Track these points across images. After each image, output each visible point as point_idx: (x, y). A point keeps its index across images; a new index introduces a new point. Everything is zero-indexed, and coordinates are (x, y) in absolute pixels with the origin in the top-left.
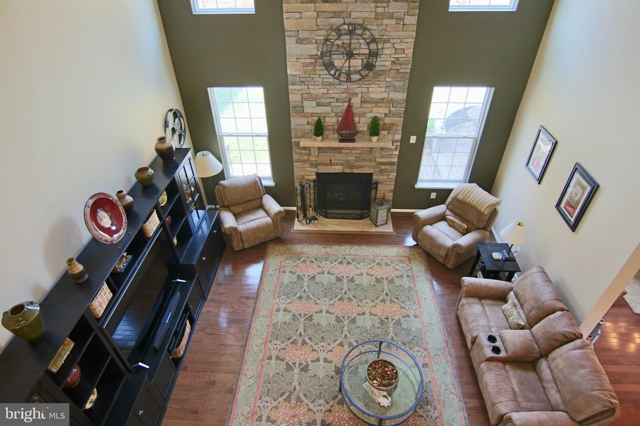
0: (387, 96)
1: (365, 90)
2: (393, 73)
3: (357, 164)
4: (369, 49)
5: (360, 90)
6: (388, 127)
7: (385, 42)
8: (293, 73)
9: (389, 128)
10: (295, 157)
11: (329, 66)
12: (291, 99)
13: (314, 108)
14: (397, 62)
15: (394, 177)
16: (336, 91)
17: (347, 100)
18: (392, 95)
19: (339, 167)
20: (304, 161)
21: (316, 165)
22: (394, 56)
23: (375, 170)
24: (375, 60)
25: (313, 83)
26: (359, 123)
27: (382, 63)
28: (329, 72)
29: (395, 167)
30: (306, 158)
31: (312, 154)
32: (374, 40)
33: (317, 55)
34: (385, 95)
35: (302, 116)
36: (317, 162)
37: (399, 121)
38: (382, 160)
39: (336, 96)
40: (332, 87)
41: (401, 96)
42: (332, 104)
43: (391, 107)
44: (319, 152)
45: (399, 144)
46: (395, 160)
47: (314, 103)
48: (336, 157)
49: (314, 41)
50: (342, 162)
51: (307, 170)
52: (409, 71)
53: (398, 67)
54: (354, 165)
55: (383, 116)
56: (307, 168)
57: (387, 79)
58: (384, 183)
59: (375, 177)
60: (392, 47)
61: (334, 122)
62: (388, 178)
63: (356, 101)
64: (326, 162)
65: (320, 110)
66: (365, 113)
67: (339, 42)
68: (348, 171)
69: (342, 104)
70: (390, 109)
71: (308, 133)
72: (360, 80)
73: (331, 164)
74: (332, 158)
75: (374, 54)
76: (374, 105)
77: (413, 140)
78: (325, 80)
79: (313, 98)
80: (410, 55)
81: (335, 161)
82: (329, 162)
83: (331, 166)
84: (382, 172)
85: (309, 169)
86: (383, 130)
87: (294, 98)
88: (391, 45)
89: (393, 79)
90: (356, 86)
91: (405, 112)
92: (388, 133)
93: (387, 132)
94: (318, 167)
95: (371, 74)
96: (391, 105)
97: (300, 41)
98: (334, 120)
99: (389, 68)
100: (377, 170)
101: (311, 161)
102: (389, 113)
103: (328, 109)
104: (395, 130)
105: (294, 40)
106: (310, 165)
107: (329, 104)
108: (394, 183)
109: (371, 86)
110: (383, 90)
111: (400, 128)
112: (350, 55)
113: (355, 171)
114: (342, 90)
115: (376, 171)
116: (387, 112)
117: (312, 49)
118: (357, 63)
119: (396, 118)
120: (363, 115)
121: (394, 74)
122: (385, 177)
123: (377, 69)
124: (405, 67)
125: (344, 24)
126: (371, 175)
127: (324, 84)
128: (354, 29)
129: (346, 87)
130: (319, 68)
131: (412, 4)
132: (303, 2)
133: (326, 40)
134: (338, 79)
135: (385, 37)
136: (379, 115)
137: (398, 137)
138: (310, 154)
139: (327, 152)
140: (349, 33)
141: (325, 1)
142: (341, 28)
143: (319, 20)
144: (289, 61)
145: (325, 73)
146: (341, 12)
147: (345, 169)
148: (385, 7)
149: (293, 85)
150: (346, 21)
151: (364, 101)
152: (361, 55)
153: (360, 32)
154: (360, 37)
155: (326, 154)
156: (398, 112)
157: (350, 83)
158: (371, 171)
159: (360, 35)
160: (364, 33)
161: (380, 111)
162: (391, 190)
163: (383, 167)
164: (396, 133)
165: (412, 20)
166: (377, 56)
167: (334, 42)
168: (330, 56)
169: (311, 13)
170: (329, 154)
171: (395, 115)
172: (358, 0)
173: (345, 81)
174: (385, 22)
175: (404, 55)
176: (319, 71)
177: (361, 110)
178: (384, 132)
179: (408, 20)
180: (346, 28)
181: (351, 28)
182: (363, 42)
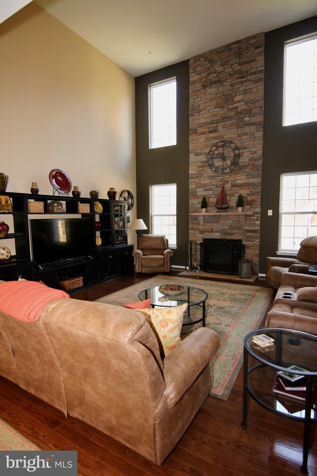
0: (248, 182)
1: (233, 179)
3: (230, 231)
4: (234, 154)
5: (230, 179)
7: (244, 148)
8: (192, 173)
9: (250, 203)
10: (190, 226)
11: (211, 166)
12: (190, 188)
13: (202, 192)
14: (252, 159)
15: (258, 243)
16: (216, 181)
17: (222, 186)
18: (251, 180)
19: (218, 234)
20: (195, 229)
21: (202, 232)
22: (250, 156)
23: (243, 236)
24: (238, 160)
25: (202, 177)
26: (230, 201)
27: (243, 161)
28: (212, 170)
29: (258, 235)
30: (196, 227)
31: (201, 223)
32: (237, 148)
33: (205, 161)
34: (246, 181)
35: (195, 198)
36: (204, 230)
37: (258, 198)
38: (247, 228)
39: (216, 184)
40: (213, 178)
41: (258, 180)
42: (213, 189)
43: (251, 188)
44: (204, 223)
45: (259, 215)
46: (258, 228)
47: (202, 189)
48: (216, 226)
49: (204, 154)
50: (220, 230)
51: (197, 236)
52: (261, 164)
53: (253, 162)
54: (228, 232)
55: (246, 195)
56: (197, 235)
57: (247, 170)
58: (250, 248)
59: (243, 243)
61: (214, 201)
62: (254, 243)
63: (228, 186)
64: (209, 230)
65: (205, 193)
66: (235, 193)
67: (216, 152)
68: (224, 237)
69: (218, 189)
70: (250, 191)
71: (197, 209)
72: (230, 172)
73: (212, 231)
74: (214, 227)
75: (238, 156)
76: (240, 188)
77: (270, 213)
78: (209, 175)
79: (201, 186)
80: (261, 154)
81: (215, 229)
82: (211, 230)
83: (212, 232)
84: (249, 239)
85: (198, 235)
86: (247, 205)
87: (192, 187)
88: (248, 150)
89: (251, 170)
90: (228, 177)
91: (262, 192)
92: (251, 208)
93: (249, 207)
94: (204, 233)
95: (236, 168)
96: (251, 187)
97: (197, 155)
99: (248, 164)
100: (244, 236)
101: (200, 229)
102: (250, 193)
103: (211, 192)
104: (255, 205)
105: (193, 154)
106: (199, 232)
107: (211, 190)
108: (259, 248)
109: (238, 175)
110: (245, 177)
111: (259, 203)
112: (224, 158)
113: (229, 237)
114: (220, 180)
115: (243, 238)
116: (249, 193)
117: (203, 158)
118: (229, 162)
119: (255, 196)
120: (233, 195)
121: (251, 167)
122: (251, 243)
123: (241, 164)
124: (258, 161)
125: (220, 142)
126: (240, 241)
127: (209, 177)
128: (225, 143)
129: (221, 178)
130: (206, 168)
131: (259, 126)
132: (199, 135)
133: (210, 151)
134: (217, 173)
135: (244, 146)
136: (243, 195)
137: (258, 210)
138: (199, 223)
139: (210, 223)
140: (223, 146)
141: (210, 132)
142: (218, 144)
143: (207, 142)
144: (191, 166)
145: (209, 171)
146: (219, 136)
147: (222, 236)
148: (242, 130)
149: (192, 179)
150: (221, 140)
151: (233, 186)
152: (230, 158)
153: (228, 145)
154: (229, 148)
155: (209, 224)
156: (256, 191)
157: (224, 175)
158: (240, 237)
159: (229, 146)
160: (230, 146)
161: (244, 192)
162: (257, 254)
163: (249, 234)
164: (256, 207)
165: (260, 134)
166: (239, 157)
167: (214, 152)
168: (212, 160)
169: (203, 139)
170: (212, 224)
171: (253, 194)
172: (227, 129)
173: (221, 174)
174: (243, 137)
175: (257, 155)
176: (206, 169)
177: (231, 192)
178: (248, 206)
179: (257, 134)
180: (221, 144)
181: (223, 143)
182: (231, 150)
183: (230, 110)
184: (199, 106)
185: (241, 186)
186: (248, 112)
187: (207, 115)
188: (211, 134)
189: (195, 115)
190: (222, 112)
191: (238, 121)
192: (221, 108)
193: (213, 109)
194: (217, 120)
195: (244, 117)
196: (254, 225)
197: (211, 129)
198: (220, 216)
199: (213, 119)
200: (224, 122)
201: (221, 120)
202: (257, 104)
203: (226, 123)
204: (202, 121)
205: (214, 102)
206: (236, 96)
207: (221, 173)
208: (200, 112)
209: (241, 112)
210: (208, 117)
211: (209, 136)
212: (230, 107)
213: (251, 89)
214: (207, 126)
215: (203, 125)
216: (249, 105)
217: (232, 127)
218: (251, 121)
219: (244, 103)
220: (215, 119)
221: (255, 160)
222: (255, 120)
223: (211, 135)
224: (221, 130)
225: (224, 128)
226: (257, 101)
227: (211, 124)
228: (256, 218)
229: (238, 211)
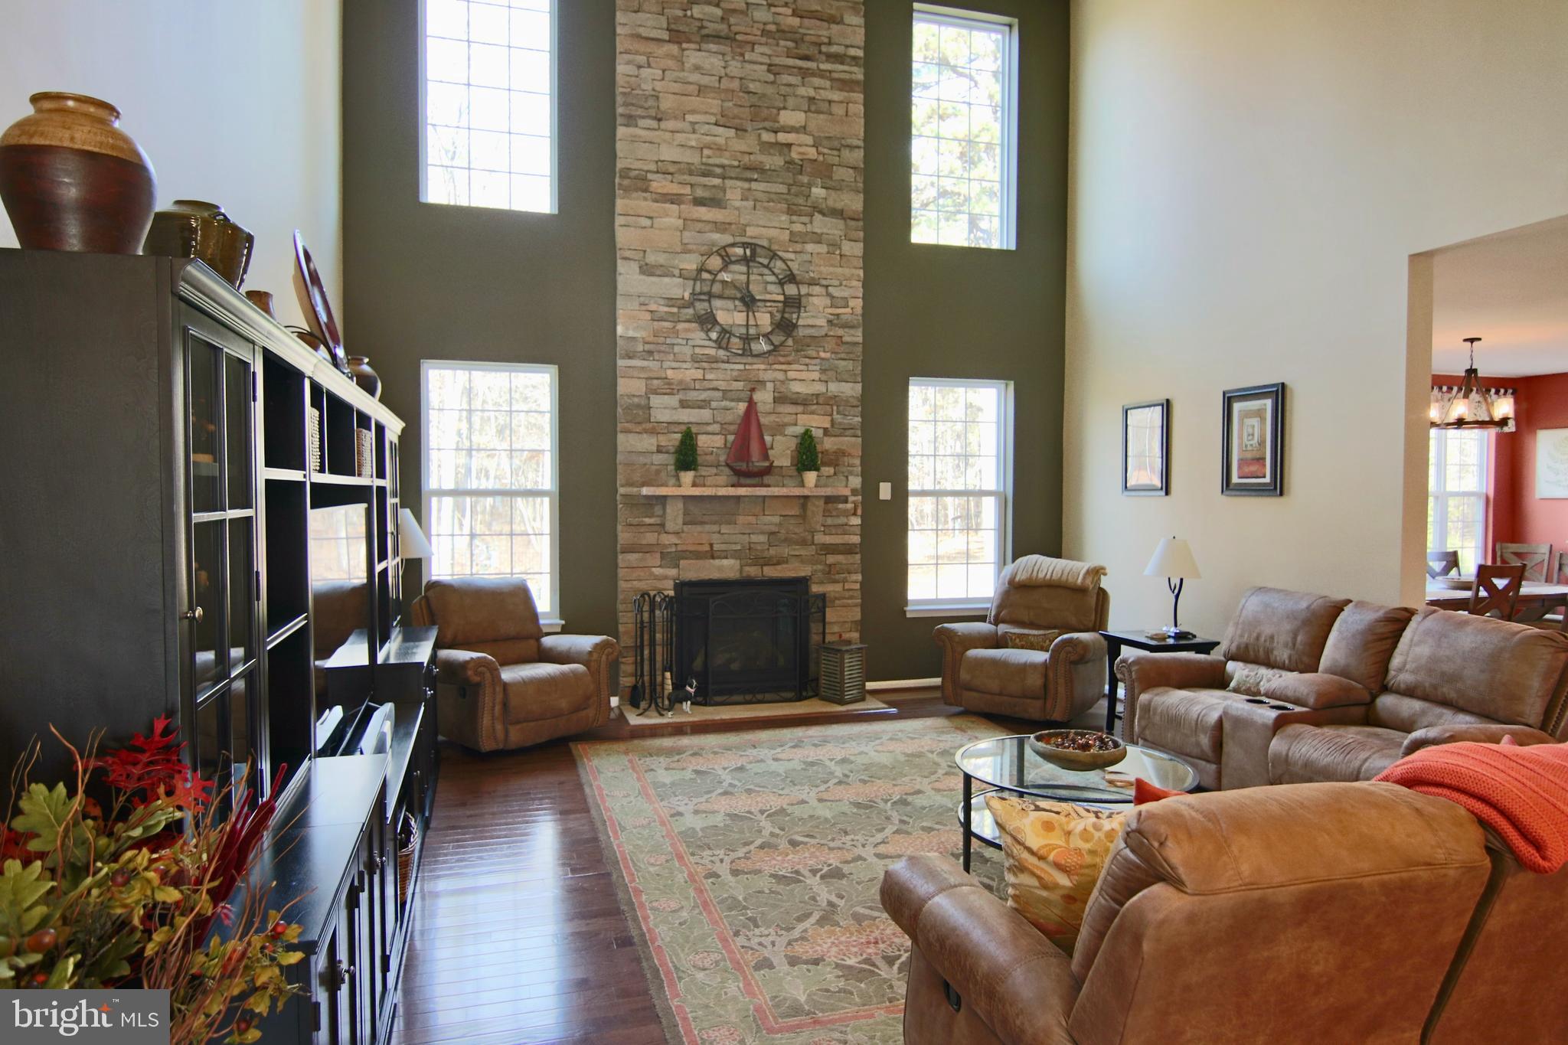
0: (825, 391)
1: (780, 376)
2: (830, 344)
3: (771, 552)
4: (784, 294)
5: (769, 375)
6: (833, 457)
7: (813, 283)
8: (631, 334)
9: (836, 459)
10: (624, 536)
11: (707, 321)
12: (620, 389)
13: (674, 411)
14: (835, 322)
15: (858, 586)
16: (721, 377)
17: (746, 395)
18: (834, 388)
19: (731, 561)
20: (646, 549)
21: (672, 558)
22: (829, 310)
23: (815, 567)
24: (795, 316)
25: (671, 357)
26: (772, 448)
27: (810, 322)
28: (707, 335)
29: (858, 558)
30: (650, 538)
31: (670, 526)
32: (791, 278)
33: (683, 298)
34: (820, 388)
35: (646, 431)
36: (680, 548)
37: (852, 443)
38: (828, 539)
39: (722, 385)
40: (714, 365)
41: (851, 390)
42: (714, 404)
44: (685, 523)
45: (859, 498)
46: (856, 539)
47: (673, 401)
48: (722, 535)
49: (677, 272)
50: (739, 547)
51: (652, 574)
52: (860, 339)
53: (839, 332)
54: (766, 554)
55: (821, 433)
56: (654, 569)
57: (822, 355)
58: (837, 602)
59: (815, 589)
60: (825, 294)
61: (718, 445)
62: (846, 587)
63: (764, 398)
64: (700, 548)
65: (688, 416)
66: (785, 425)
67: (725, 276)
68: (753, 571)
69: (733, 404)
70: (832, 420)
71: (658, 472)
72: (769, 352)
73: (712, 555)
74: (715, 538)
75: (794, 303)
76: (800, 409)
77: (885, 491)
78: (698, 350)
79: (671, 388)
80: (859, 311)
81: (723, 547)
82: (707, 548)
83: (713, 558)
84: (831, 573)
85: (657, 571)
86: (824, 464)
87: (628, 387)
88: (823, 290)
89: (833, 356)
90: (762, 367)
91: (863, 425)
92: (835, 474)
93: (832, 469)
94: (682, 562)
95: (790, 342)
96: (835, 408)
97: (647, 270)
98: (718, 441)
99: (823, 333)
100: (819, 567)
101: (665, 546)
102: (833, 425)
103: (705, 414)
104: (848, 466)
105: (635, 266)
106: (662, 558)
107: (703, 404)
108: (860, 601)
109: (793, 366)
110: (816, 375)
111: (858, 462)
112: (749, 302)
113: (771, 572)
114: (735, 374)
115: (816, 571)
116: (828, 425)
117: (673, 287)
118: (765, 319)
119: (844, 438)
120: (779, 429)
121: (834, 346)
122: (838, 587)
123: (801, 332)
124: (852, 331)
125: (733, 245)
126: (803, 582)
127: (696, 360)
128: (753, 254)
129: (741, 367)
130: (686, 325)
131: (852, 223)
132: (656, 201)
133: (700, 270)
134: (727, 349)
135: (812, 275)
136: (813, 431)
137: (856, 482)
138: (662, 525)
139: (702, 523)
140: (746, 261)
141: (699, 202)
142: (731, 250)
143: (686, 234)
144: (623, 308)
145: (698, 336)
146: (730, 224)
147: (747, 569)
148: (805, 224)
149: (630, 358)
150: (739, 239)
151: (779, 399)
152: (768, 304)
153: (765, 261)
154: (766, 271)
155: (699, 528)
156: (851, 424)
157: (750, 360)
158: (804, 571)
159: (767, 267)
160: (772, 265)
161: (815, 422)
162: (855, 622)
163: (831, 559)
164: (851, 473)
165: (855, 249)
166: (799, 307)
167: (716, 275)
168: (709, 301)
169: (672, 220)
170: (707, 527)
171: (844, 430)
172: (758, 207)
173: (739, 355)
174: (810, 247)
175: (848, 310)
176: (687, 330)
177: (773, 418)
178: (827, 469)
179: (848, 247)
180: (739, 251)
181: (748, 252)
182: (772, 278)
183: (767, 147)
184: (658, 98)
185: (803, 402)
186: (823, 172)
187: (690, 139)
188: (703, 210)
189: (642, 123)
190: (740, 145)
191: (792, 191)
192: (737, 129)
193: (711, 126)
194: (723, 167)
195: (810, 186)
196: (844, 529)
197: (700, 193)
198: (738, 498)
199: (711, 161)
200: (750, 180)
201: (738, 170)
202: (846, 153)
203: (754, 185)
204: (668, 153)
205: (714, 104)
206: (785, 108)
207: (740, 352)
208: (660, 120)
209: (802, 166)
210: (692, 147)
211: (695, 216)
212: (767, 137)
213: (830, 102)
214: (687, 178)
215: (671, 169)
216: (826, 151)
217: (771, 204)
218: (830, 203)
219: (809, 140)
220: (718, 161)
221: (846, 326)
222: (843, 203)
223: (702, 212)
224: (738, 204)
225: (747, 199)
226: (848, 146)
227: (704, 175)
228: (850, 506)
229: (802, 484)
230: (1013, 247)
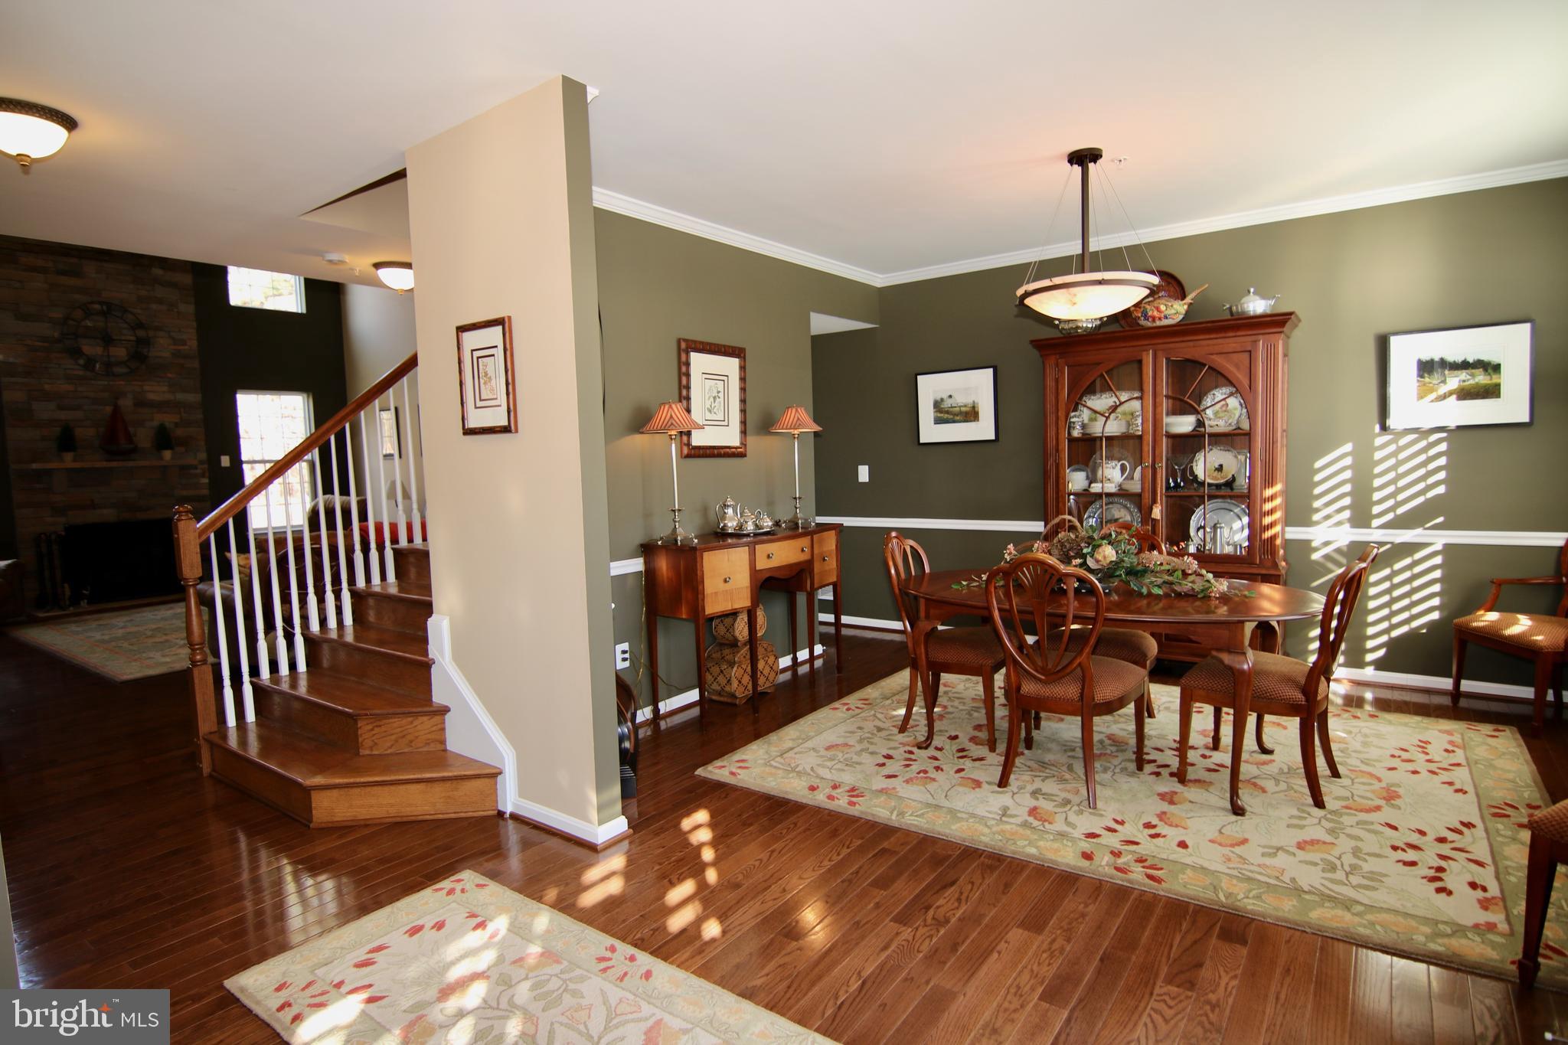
0: (173, 398)
1: (138, 389)
2: (175, 369)
3: (142, 502)
4: (135, 336)
5: (128, 388)
6: (183, 441)
7: (157, 329)
9: (185, 442)
10: (17, 498)
11: (75, 352)
13: (53, 412)
14: (177, 354)
16: (90, 389)
17: (111, 401)
18: (180, 396)
19: (110, 510)
20: (37, 505)
21: (61, 510)
22: (172, 347)
24: (146, 350)
25: (47, 376)
26: (135, 436)
27: (158, 354)
28: (76, 362)
30: (41, 497)
31: (58, 489)
32: (140, 325)
33: (53, 337)
34: (168, 397)
35: (30, 426)
36: (66, 503)
37: (198, 432)
38: (185, 493)
39: (91, 395)
40: (83, 382)
41: (193, 397)
42: (85, 407)
43: (182, 412)
44: (67, 487)
45: (205, 464)
46: (205, 492)
47: (51, 405)
48: (100, 493)
49: (46, 319)
50: (114, 501)
51: (44, 521)
52: (197, 366)
53: (181, 361)
54: (137, 504)
55: (173, 425)
56: (45, 518)
57: (169, 375)
60: (168, 336)
61: (91, 434)
63: (126, 403)
64: (83, 503)
65: (64, 415)
66: (145, 420)
67: (87, 323)
68: (126, 516)
69: (101, 407)
70: (181, 417)
71: (43, 453)
72: (128, 374)
73: (94, 506)
74: (95, 495)
75: (144, 342)
76: (155, 410)
77: (225, 461)
78: (69, 372)
79: (47, 396)
80: (195, 347)
81: (101, 501)
82: (89, 502)
83: (94, 508)
85: (49, 519)
86: (177, 445)
87: (12, 396)
88: (166, 334)
89: (178, 376)
90: (122, 383)
91: (205, 420)
92: (186, 451)
93: (183, 449)
94: (69, 512)
95: (144, 367)
96: (181, 409)
98: (91, 432)
99: (169, 362)
101: (54, 502)
102: (181, 420)
103: (80, 414)
104: (196, 446)
106: (52, 510)
107: (77, 408)
109: (147, 383)
110: (165, 389)
111: (201, 443)
112: (108, 340)
113: (139, 516)
114: (101, 387)
116: (178, 420)
117: (45, 329)
118: (120, 352)
119: (193, 429)
120: (140, 423)
121: (178, 370)
123: (152, 361)
124: (190, 360)
125: (92, 303)
127: (68, 377)
128: (109, 309)
129: (105, 383)
130: (58, 355)
131: (185, 292)
133: (66, 318)
134: (92, 371)
135: (157, 324)
136: (167, 424)
137: (203, 456)
138: (50, 489)
139: (83, 486)
140: (103, 313)
141: (59, 272)
142: (90, 306)
143: (52, 294)
145: (68, 362)
146: (88, 288)
147: (123, 514)
148: (148, 291)
150: (96, 299)
151: (138, 404)
152: (124, 342)
153: (119, 314)
154: (120, 320)
155: (81, 489)
156: (193, 419)
157: (112, 378)
159: (120, 317)
160: (124, 316)
161: (169, 419)
164: (198, 450)
165: (188, 308)
166: (149, 345)
167: (80, 322)
168: (75, 339)
169: (40, 284)
170: (88, 489)
171: (191, 423)
173: (103, 375)
174: (154, 306)
175: (186, 347)
176: (59, 358)
177: (134, 416)
178: (179, 448)
179: (183, 307)
180: (97, 307)
181: (105, 308)
182: (125, 326)
185: (161, 406)
188: (64, 277)
197: (60, 266)
198: (111, 469)
207: (104, 373)
211: (59, 282)
214: (48, 256)
215: (34, 249)
221: (186, 357)
223: (64, 280)
228: (198, 471)
229: (161, 458)
230: (304, 311)
